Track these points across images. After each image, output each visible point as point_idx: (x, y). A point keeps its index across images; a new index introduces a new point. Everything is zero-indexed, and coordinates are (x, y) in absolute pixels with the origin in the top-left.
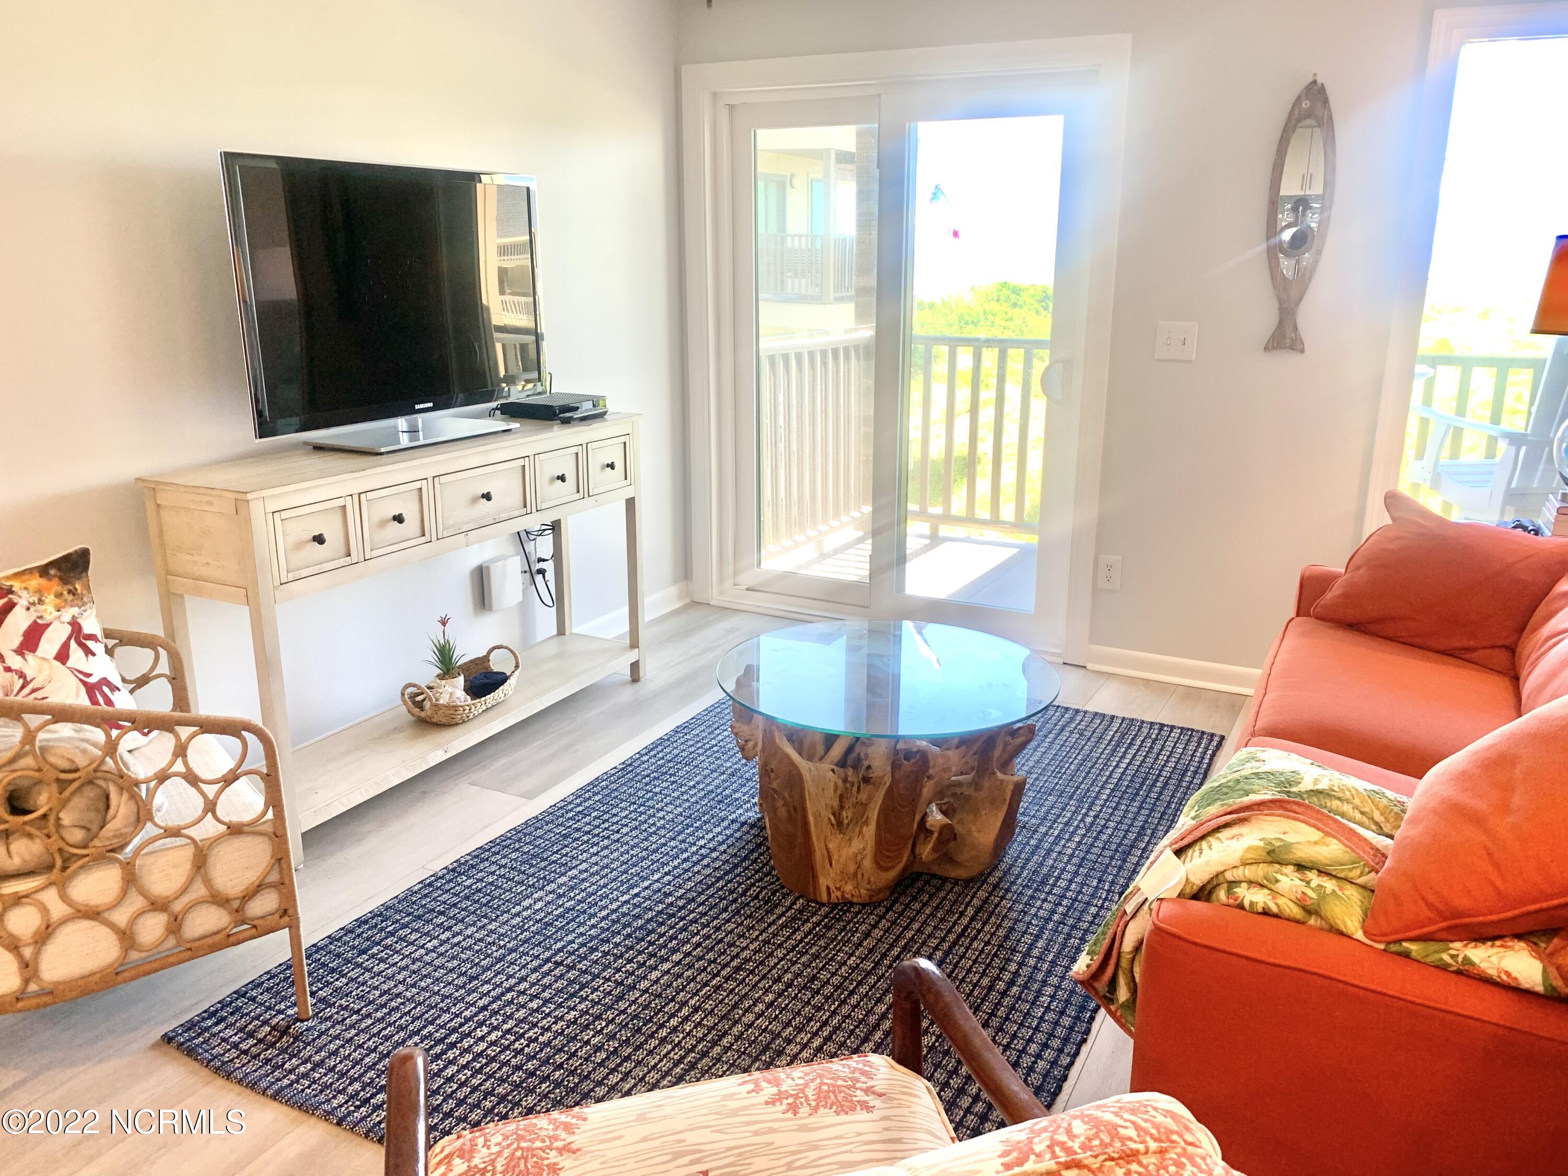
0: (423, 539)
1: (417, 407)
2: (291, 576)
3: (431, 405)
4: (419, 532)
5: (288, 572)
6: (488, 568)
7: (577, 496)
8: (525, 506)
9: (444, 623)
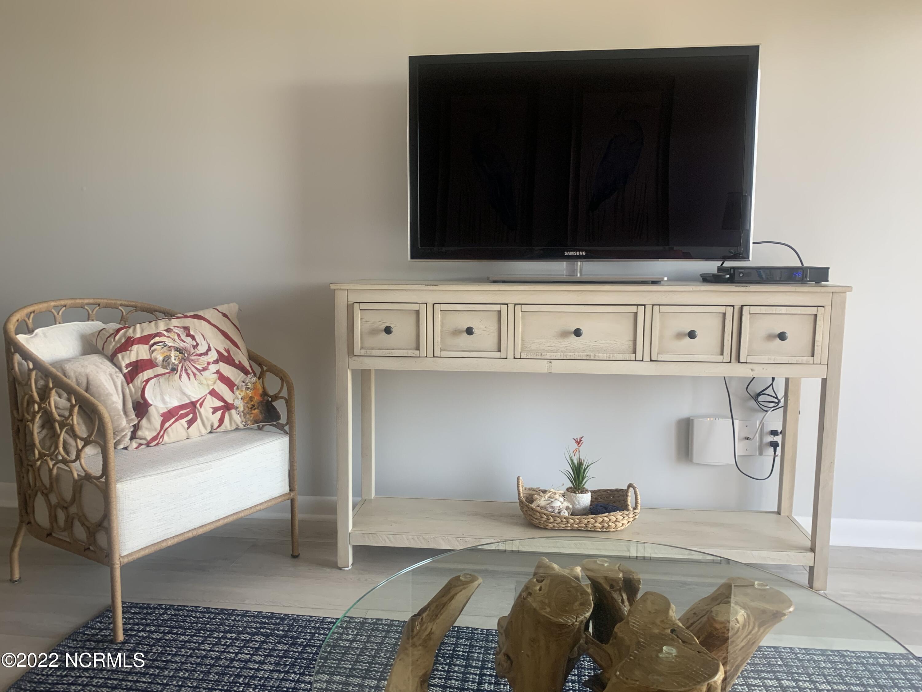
0: (498, 355)
1: (566, 253)
2: (363, 352)
3: (584, 253)
4: (495, 347)
5: (362, 348)
6: (692, 420)
7: (720, 358)
8: (635, 352)
9: (579, 442)
